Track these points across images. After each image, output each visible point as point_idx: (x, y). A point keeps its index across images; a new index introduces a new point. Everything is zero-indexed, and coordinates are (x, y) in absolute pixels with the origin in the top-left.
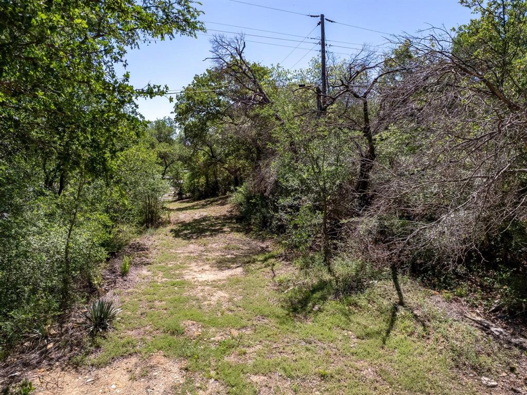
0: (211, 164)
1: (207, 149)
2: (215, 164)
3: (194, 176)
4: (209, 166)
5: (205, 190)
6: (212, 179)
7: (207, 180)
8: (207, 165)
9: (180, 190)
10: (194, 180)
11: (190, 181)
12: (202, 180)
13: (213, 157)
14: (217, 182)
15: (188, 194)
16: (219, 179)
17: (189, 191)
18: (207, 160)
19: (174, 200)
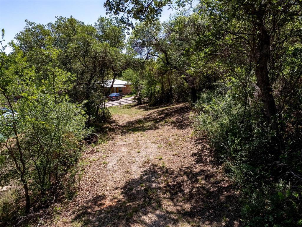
0: (166, 71)
1: (162, 55)
2: (170, 72)
3: (151, 83)
4: (164, 74)
5: (160, 97)
6: (167, 86)
7: (163, 87)
8: (162, 73)
9: (140, 95)
10: (151, 87)
11: (148, 88)
12: (158, 87)
13: (168, 63)
14: (171, 89)
15: (146, 99)
16: (173, 86)
17: (147, 96)
18: (161, 67)
19: (134, 104)
